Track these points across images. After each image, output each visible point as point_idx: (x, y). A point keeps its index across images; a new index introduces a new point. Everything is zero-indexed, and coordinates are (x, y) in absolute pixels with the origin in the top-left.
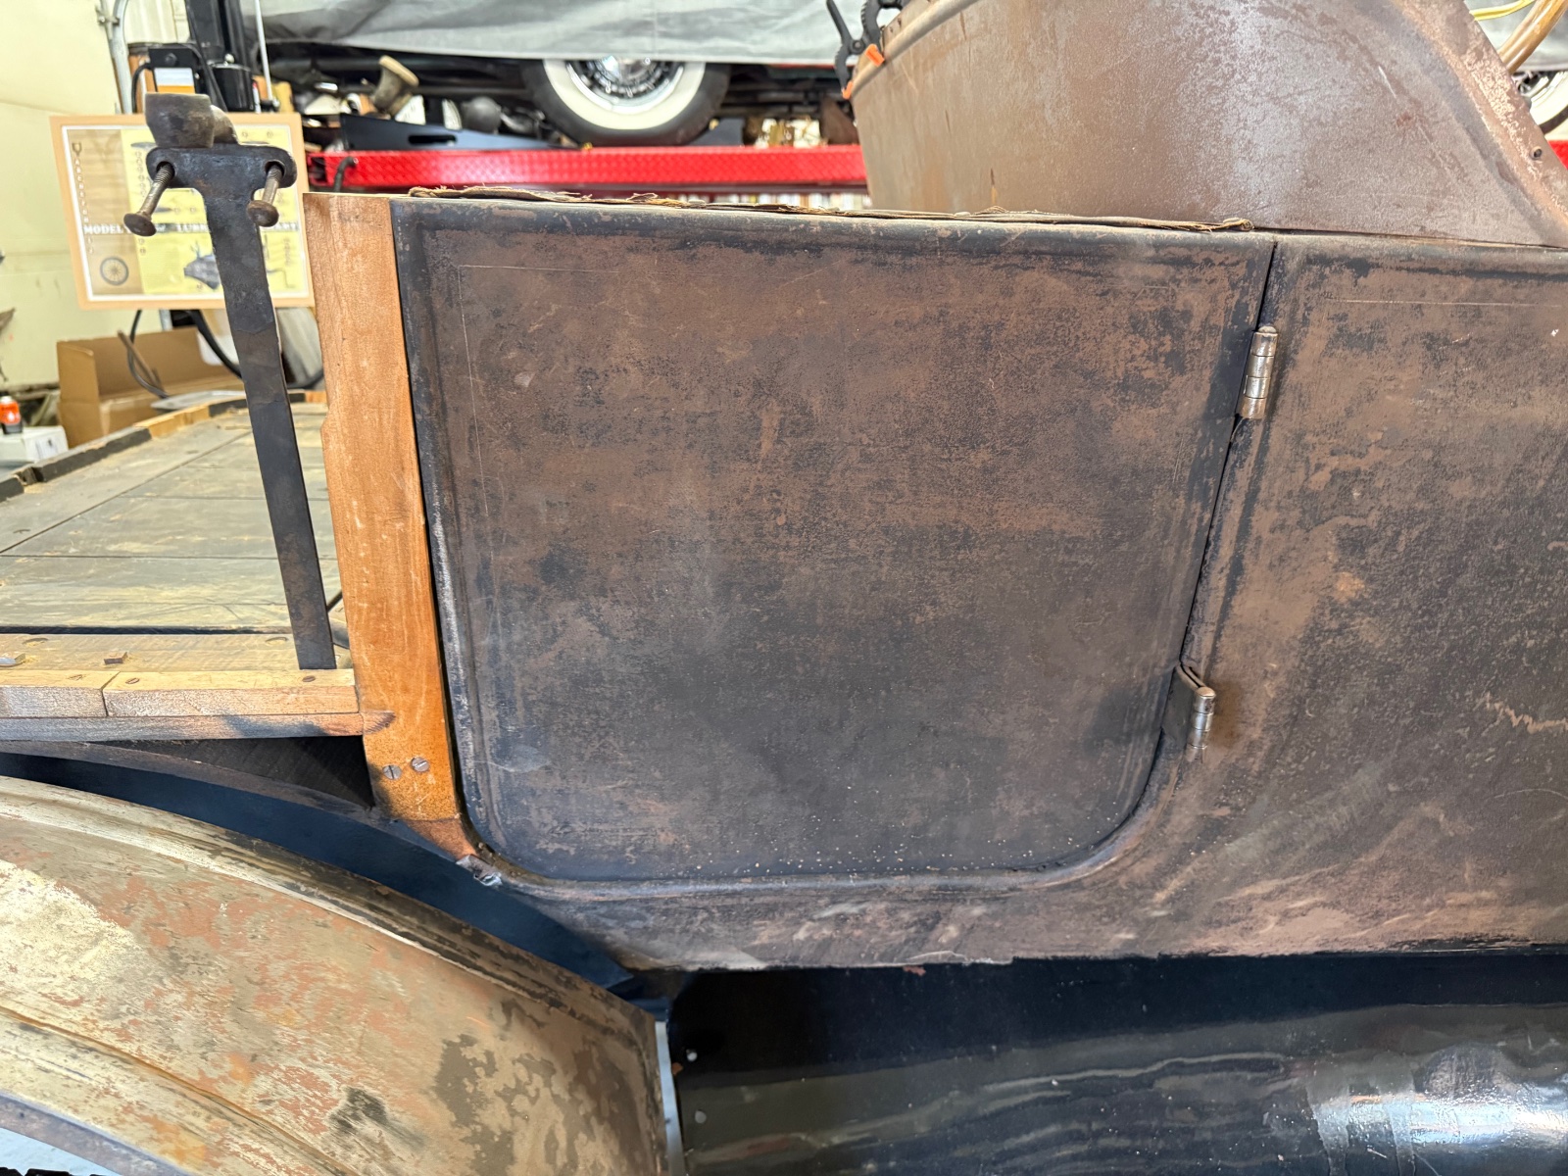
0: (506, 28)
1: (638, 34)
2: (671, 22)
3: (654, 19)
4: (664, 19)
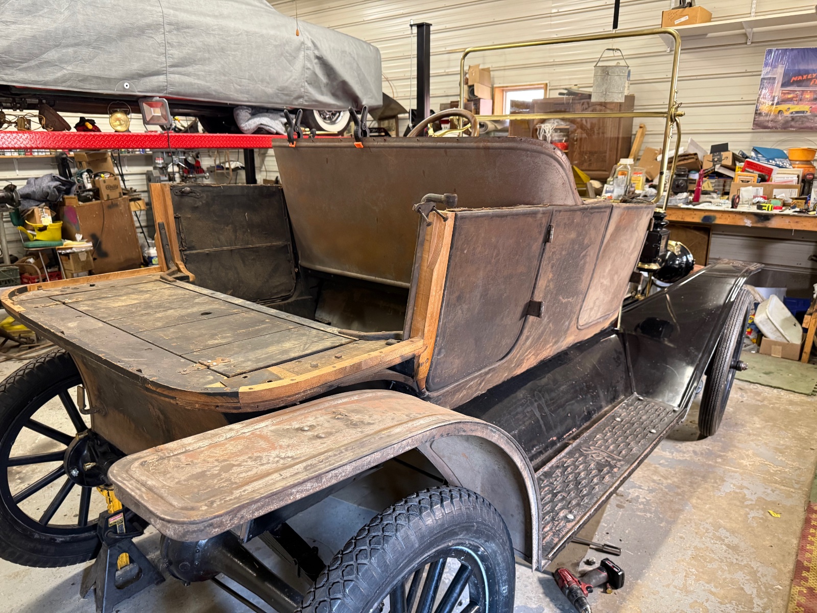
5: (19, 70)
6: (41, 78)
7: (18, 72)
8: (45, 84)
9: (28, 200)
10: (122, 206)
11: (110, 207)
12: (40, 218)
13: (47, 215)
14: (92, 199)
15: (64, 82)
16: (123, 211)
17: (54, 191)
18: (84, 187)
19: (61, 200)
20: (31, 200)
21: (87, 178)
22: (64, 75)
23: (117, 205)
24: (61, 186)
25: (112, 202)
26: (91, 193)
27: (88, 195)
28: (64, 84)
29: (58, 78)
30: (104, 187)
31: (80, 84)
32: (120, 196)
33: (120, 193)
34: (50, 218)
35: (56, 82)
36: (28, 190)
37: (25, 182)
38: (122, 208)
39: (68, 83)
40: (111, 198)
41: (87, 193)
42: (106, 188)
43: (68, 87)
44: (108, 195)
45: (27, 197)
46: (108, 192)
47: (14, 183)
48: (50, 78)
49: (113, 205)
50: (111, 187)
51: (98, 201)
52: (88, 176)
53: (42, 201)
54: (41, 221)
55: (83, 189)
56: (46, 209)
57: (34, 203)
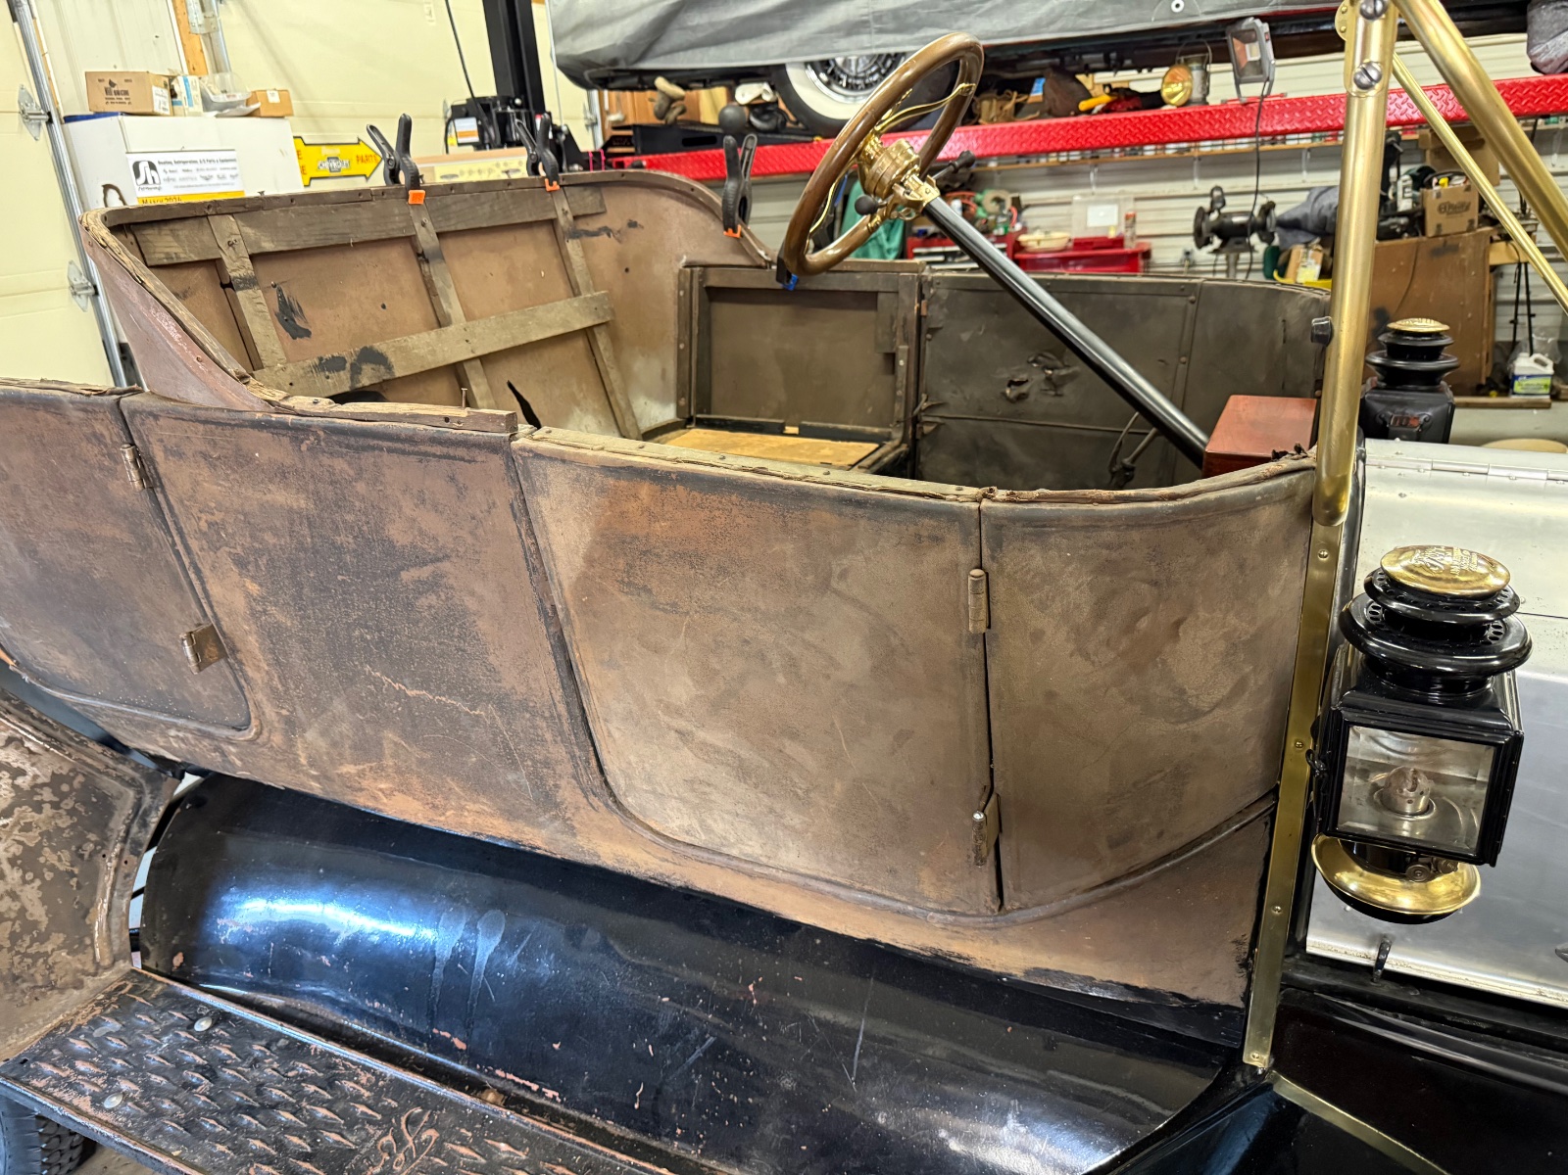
0: (754, 40)
1: (858, 33)
2: (885, 19)
3: (870, 18)
4: (879, 17)
5: (980, 16)
6: (1012, 25)
7: (978, 19)
8: (1019, 34)
9: (1295, 232)
10: (1470, 251)
11: (1437, 252)
12: (1297, 266)
13: (1313, 261)
14: (1402, 233)
15: (1052, 22)
16: (1466, 264)
18: (1395, 205)
20: (1303, 232)
21: (1404, 188)
22: (1052, 10)
23: (1455, 249)
25: (1445, 242)
26: (1403, 221)
27: (1394, 224)
28: (1052, 28)
29: (1040, 19)
30: (1436, 208)
31: (1082, 21)
32: (1470, 229)
33: (1471, 222)
34: (1317, 269)
35: (1037, 26)
37: (1303, 196)
38: (1466, 256)
39: (1059, 25)
40: (1444, 231)
41: (1394, 220)
42: (1440, 209)
43: (1061, 30)
44: (1439, 226)
45: (1292, 225)
46: (1442, 218)
47: (1273, 197)
48: (1027, 20)
49: (1447, 247)
50: (1451, 206)
51: (1415, 239)
52: (1410, 182)
53: (1315, 234)
54: (1296, 274)
55: (1389, 212)
56: (1317, 250)
57: (1303, 237)
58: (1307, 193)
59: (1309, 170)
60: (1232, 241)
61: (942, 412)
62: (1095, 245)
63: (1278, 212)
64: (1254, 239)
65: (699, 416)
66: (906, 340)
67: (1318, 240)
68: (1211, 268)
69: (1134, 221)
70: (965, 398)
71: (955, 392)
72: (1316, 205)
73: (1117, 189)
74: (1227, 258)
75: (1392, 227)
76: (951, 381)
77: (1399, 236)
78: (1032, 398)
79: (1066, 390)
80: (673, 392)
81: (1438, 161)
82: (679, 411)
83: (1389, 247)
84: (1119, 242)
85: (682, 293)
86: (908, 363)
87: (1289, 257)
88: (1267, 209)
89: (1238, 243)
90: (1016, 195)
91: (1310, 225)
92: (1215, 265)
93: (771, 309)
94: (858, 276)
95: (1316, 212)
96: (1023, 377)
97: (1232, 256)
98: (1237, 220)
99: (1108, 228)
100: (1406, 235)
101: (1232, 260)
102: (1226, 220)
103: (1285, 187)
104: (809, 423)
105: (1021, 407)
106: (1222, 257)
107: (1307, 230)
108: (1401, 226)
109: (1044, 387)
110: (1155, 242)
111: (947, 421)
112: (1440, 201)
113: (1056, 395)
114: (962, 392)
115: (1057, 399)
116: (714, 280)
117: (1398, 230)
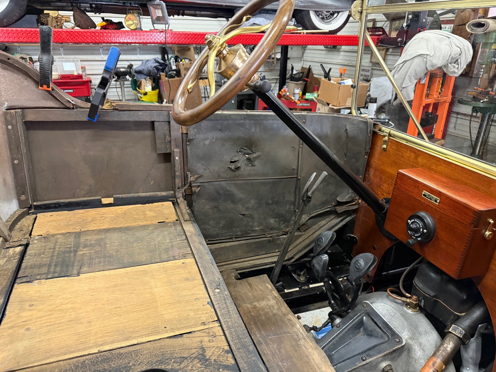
9: (140, 74)
12: (144, 86)
13: (149, 85)
14: (175, 76)
17: (154, 70)
18: (171, 68)
19: (159, 75)
20: (143, 75)
21: (173, 62)
24: (159, 67)
26: (175, 72)
27: (172, 73)
34: (151, 87)
36: (140, 69)
37: (140, 63)
42: (184, 69)
45: (139, 72)
47: (132, 63)
51: (179, 78)
52: (174, 60)
53: (148, 76)
54: (145, 89)
55: (170, 70)
56: (149, 81)
57: (143, 76)
58: (141, 62)
59: (140, 54)
60: (121, 77)
61: (201, 180)
62: (71, 78)
63: (134, 67)
64: (128, 77)
65: (35, 203)
66: (177, 146)
67: (148, 77)
68: (115, 86)
69: (85, 69)
70: (211, 172)
71: (205, 169)
72: (146, 66)
73: (73, 57)
74: (120, 83)
75: (172, 74)
76: (202, 164)
77: (174, 77)
78: (242, 169)
79: (257, 163)
80: (13, 192)
81: (179, 54)
82: (21, 204)
83: (172, 81)
84: (80, 77)
85: (10, 127)
86: (180, 158)
87: (141, 83)
88: (130, 67)
89: (123, 78)
90: (30, 56)
91: (145, 73)
92: (116, 85)
93: (77, 132)
94: (140, 113)
95: (146, 68)
96: (236, 159)
97: (122, 82)
98: (122, 70)
99: (73, 71)
100: (176, 77)
101: (122, 84)
102: (118, 70)
103: (133, 59)
104: (120, 196)
105: (237, 173)
106: (118, 83)
107: (144, 74)
108: (174, 74)
109: (246, 162)
110: (91, 77)
111: (203, 184)
112: (184, 67)
113: (253, 166)
114: (208, 169)
115: (253, 167)
116: (31, 117)
117: (174, 75)
